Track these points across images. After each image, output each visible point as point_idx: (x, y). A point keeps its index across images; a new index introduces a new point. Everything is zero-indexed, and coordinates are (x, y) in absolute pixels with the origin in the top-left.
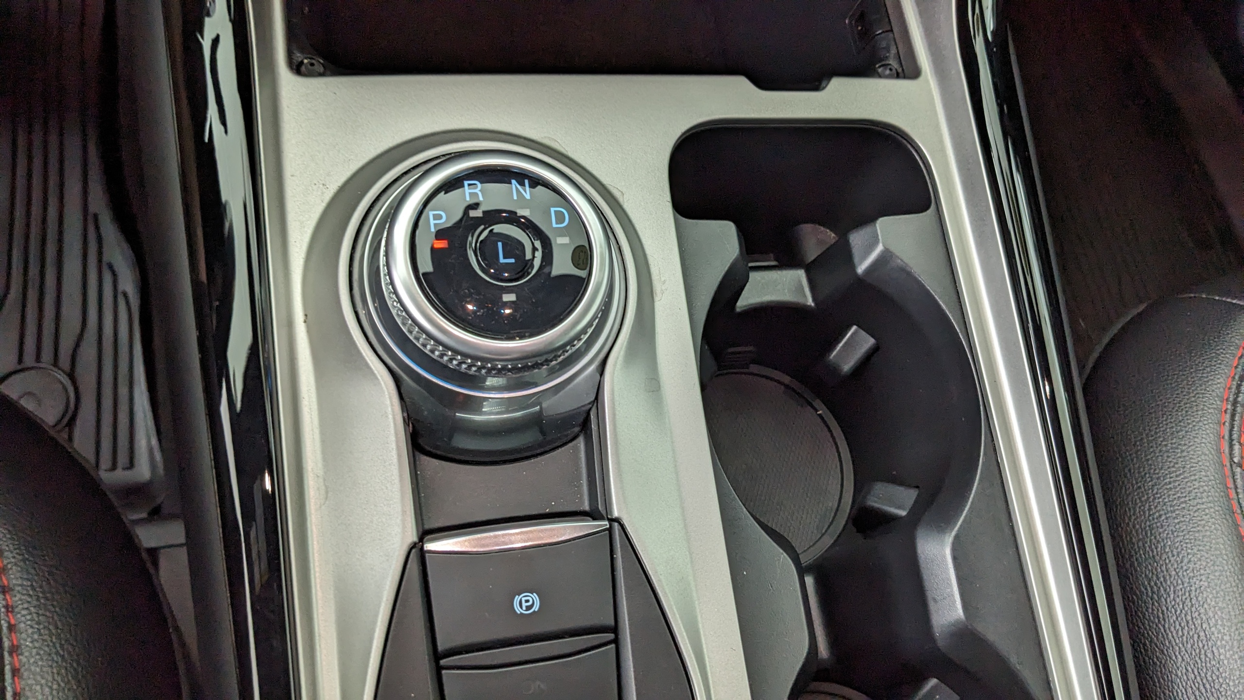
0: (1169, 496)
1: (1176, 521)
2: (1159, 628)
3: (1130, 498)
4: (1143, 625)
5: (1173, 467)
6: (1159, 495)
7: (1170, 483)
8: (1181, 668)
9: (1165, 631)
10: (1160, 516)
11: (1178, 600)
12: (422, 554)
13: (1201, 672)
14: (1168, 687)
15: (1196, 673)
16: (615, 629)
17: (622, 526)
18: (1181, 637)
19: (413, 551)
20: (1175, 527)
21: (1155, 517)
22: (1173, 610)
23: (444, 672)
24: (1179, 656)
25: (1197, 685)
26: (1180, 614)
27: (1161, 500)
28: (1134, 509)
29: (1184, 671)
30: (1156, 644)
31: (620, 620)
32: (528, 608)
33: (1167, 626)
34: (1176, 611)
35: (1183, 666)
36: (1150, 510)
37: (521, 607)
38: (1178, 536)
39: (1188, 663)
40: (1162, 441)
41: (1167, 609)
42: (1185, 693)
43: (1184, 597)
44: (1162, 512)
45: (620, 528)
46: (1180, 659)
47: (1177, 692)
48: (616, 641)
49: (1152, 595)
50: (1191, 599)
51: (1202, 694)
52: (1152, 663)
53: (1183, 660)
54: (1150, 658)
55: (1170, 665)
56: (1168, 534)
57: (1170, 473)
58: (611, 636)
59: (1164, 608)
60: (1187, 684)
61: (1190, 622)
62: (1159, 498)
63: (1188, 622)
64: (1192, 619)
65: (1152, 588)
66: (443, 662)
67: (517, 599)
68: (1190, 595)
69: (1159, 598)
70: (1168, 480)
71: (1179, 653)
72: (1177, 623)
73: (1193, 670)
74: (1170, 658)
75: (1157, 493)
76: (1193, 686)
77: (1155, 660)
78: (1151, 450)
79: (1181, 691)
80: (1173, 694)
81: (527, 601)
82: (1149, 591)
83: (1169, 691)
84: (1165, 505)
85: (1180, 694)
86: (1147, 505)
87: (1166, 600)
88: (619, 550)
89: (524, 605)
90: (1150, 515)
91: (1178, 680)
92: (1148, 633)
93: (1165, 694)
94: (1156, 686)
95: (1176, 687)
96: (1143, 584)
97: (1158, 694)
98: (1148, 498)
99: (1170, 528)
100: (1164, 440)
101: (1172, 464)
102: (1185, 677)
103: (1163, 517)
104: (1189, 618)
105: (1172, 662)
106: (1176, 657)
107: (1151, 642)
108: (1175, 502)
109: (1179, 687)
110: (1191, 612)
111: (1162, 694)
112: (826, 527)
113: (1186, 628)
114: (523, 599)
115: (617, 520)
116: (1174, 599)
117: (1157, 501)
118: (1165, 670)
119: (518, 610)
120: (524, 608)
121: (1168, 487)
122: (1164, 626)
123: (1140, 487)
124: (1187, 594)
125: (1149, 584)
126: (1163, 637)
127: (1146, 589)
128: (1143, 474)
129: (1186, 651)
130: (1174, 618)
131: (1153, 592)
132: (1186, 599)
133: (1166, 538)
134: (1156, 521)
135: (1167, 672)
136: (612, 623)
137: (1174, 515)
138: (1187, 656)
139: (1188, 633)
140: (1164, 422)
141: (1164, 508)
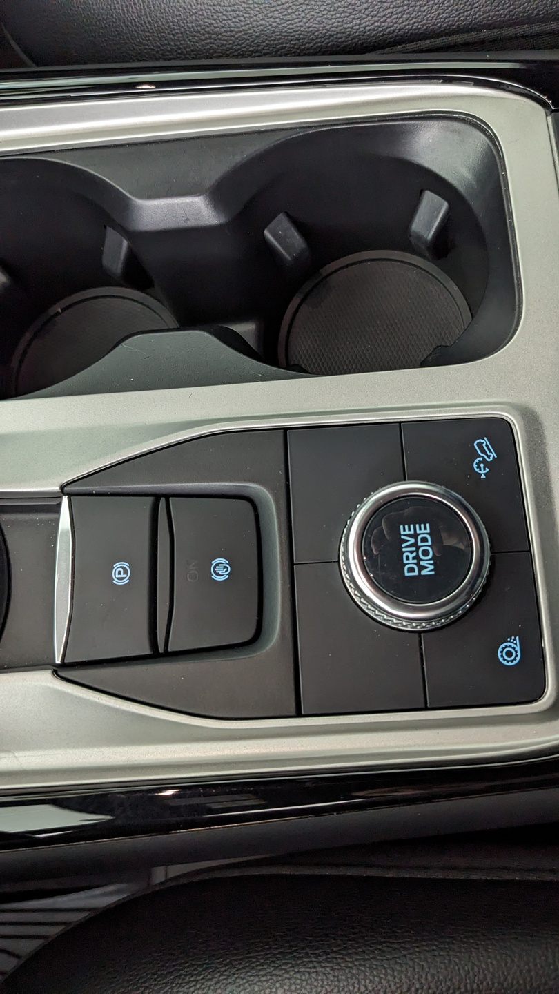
0: (133, 12)
1: (153, 9)
2: (239, 37)
3: (135, 47)
4: (237, 50)
5: (110, 6)
6: (133, 21)
7: (123, 10)
8: (270, 23)
9: (241, 32)
10: (149, 22)
11: (215, 17)
12: (64, 665)
13: (273, 5)
14: (286, 36)
15: (274, 9)
16: (157, 497)
17: (69, 484)
18: (245, 18)
19: (59, 674)
20: (157, 11)
21: (150, 27)
22: (224, 22)
23: (169, 650)
24: (261, 22)
25: (282, 10)
26: (226, 16)
27: (136, 20)
28: (144, 45)
29: (272, 19)
30: (253, 41)
31: (150, 491)
32: (125, 572)
33: (236, 30)
34: (224, 20)
35: (268, 20)
36: (144, 31)
37: (124, 578)
38: (165, 9)
39: (267, 15)
40: (91, 13)
41: (223, 27)
42: (290, 22)
43: (213, 11)
44: (146, 20)
45: (70, 486)
46: (263, 22)
47: (290, 29)
48: (167, 496)
49: (212, 39)
50: (214, 5)
51: (290, 6)
52: (267, 48)
53: (263, 19)
54: (263, 49)
55: (268, 31)
56: (163, 18)
57: (115, 9)
58: (163, 500)
59: (222, 30)
60: (283, 19)
61: (233, 8)
62: (135, 22)
63: (233, 11)
64: (230, 6)
65: (207, 39)
66: (161, 650)
67: (116, 582)
68: (211, 6)
69: (215, 33)
70: (121, 11)
71: (258, 22)
72: (234, 20)
73: (271, 12)
74: (262, 30)
75: (131, 23)
76: (284, 14)
77: (264, 44)
78: (98, 23)
79: (288, 25)
80: (291, 33)
81: (119, 573)
82: (209, 41)
83: (289, 36)
84: (140, 17)
85: (291, 26)
86: (141, 33)
87: (216, 27)
88: (88, 488)
89: (122, 575)
90: (149, 32)
91: (280, 26)
92: (244, 47)
93: (292, 40)
94: (286, 47)
95: (286, 29)
96: (203, 46)
97: (292, 46)
98: (135, 31)
99: (158, 15)
100: (90, 11)
101: (108, 6)
102: (277, 20)
103: (150, 19)
104: (229, 9)
105: (265, 29)
106: (261, 25)
107: (250, 46)
108: (138, 8)
109: (286, 27)
110: (224, 6)
111: (292, 42)
112: (156, 315)
113: (237, 12)
114: (117, 576)
115: (62, 488)
116: (215, 20)
117: (137, 24)
118: (272, 36)
119: (126, 581)
120: (125, 576)
121: (126, 12)
122: (237, 32)
123: (128, 37)
124: (210, 7)
125: (204, 41)
126: (246, 34)
127: (208, 44)
128: (116, 33)
129: (256, 15)
130: (229, 22)
131: (210, 38)
132: (214, 9)
133: (166, 19)
134: (153, 27)
135: (273, 35)
136: (151, 499)
137: (148, 10)
138: (260, 15)
139: (242, 11)
140: (77, 9)
141: (142, 17)
